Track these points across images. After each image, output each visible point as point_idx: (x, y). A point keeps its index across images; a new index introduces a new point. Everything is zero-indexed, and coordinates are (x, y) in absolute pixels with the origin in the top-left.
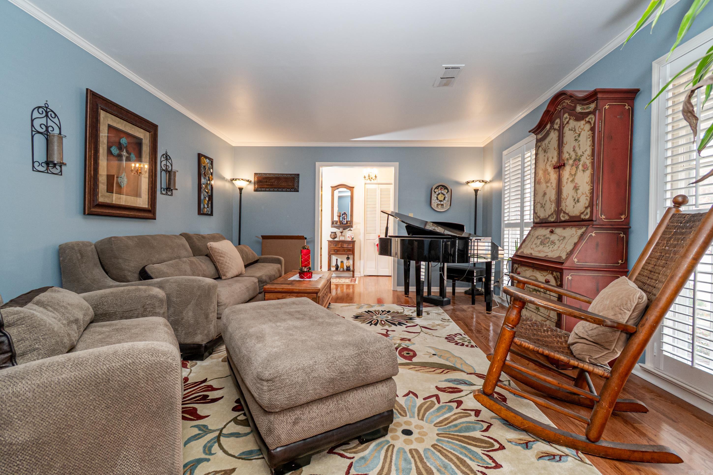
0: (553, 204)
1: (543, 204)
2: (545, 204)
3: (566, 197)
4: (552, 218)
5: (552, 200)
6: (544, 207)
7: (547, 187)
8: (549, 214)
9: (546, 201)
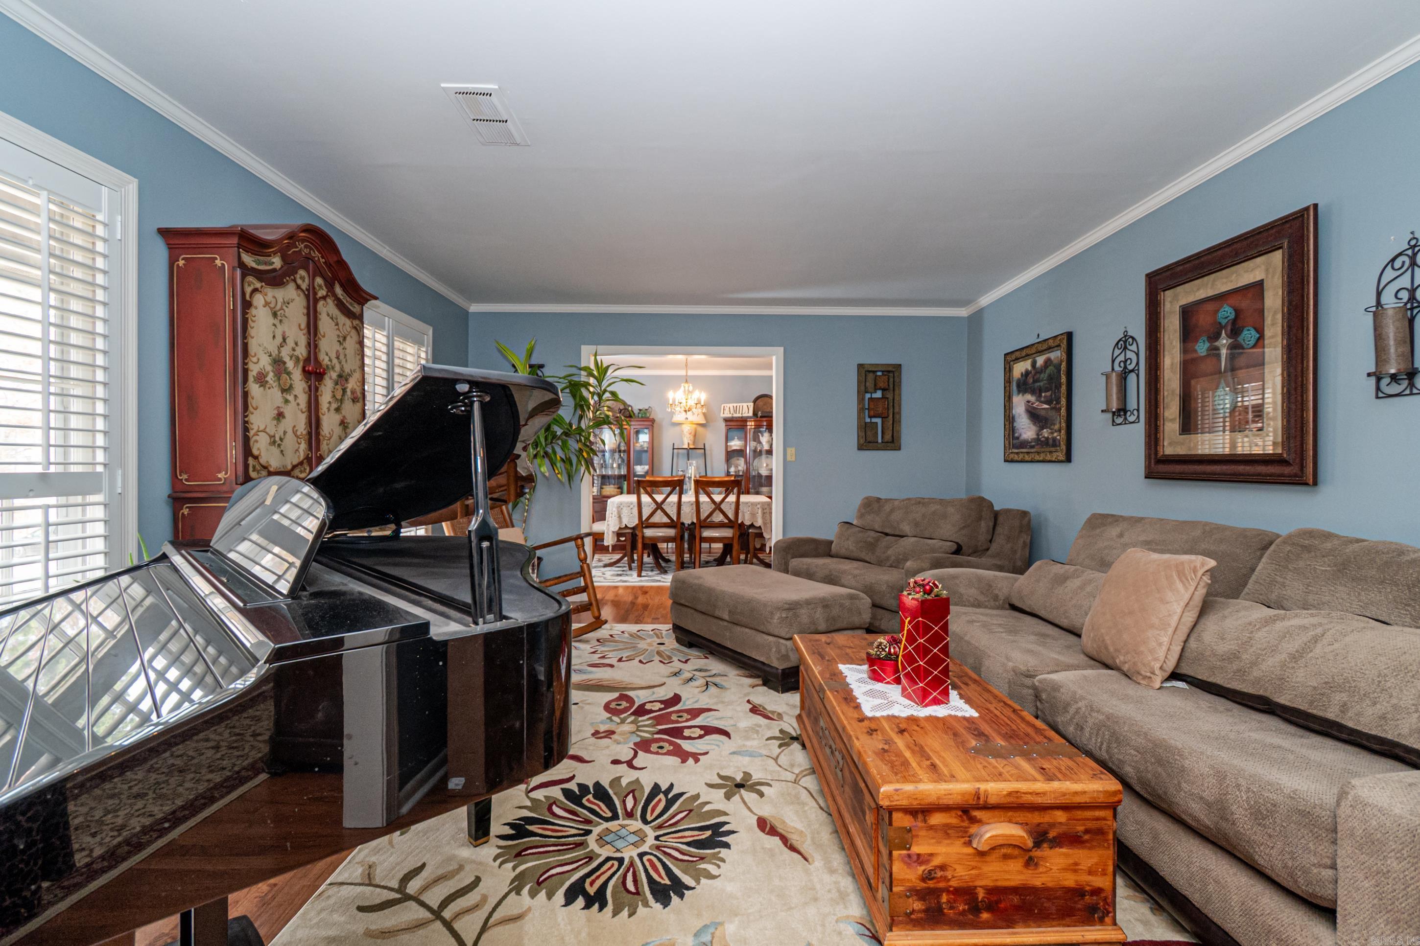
0: (303, 442)
1: (277, 439)
2: (281, 439)
3: (328, 435)
4: (301, 472)
5: (299, 433)
6: (279, 445)
7: (287, 401)
8: (295, 463)
9: (285, 433)
